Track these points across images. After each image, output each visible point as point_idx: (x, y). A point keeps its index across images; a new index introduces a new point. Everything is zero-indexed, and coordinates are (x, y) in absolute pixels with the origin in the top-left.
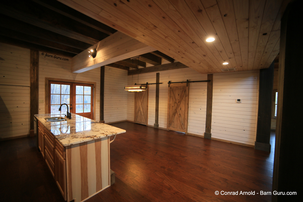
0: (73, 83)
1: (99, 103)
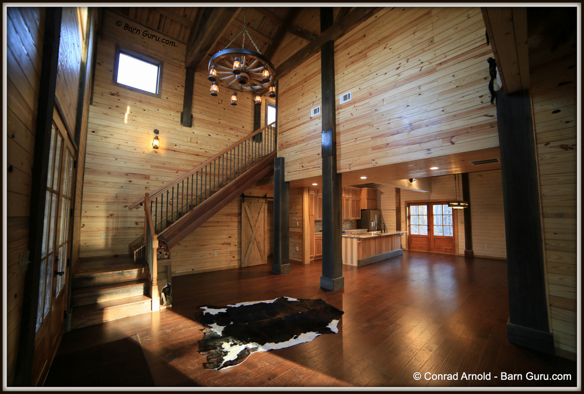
0: (429, 203)
1: (464, 225)
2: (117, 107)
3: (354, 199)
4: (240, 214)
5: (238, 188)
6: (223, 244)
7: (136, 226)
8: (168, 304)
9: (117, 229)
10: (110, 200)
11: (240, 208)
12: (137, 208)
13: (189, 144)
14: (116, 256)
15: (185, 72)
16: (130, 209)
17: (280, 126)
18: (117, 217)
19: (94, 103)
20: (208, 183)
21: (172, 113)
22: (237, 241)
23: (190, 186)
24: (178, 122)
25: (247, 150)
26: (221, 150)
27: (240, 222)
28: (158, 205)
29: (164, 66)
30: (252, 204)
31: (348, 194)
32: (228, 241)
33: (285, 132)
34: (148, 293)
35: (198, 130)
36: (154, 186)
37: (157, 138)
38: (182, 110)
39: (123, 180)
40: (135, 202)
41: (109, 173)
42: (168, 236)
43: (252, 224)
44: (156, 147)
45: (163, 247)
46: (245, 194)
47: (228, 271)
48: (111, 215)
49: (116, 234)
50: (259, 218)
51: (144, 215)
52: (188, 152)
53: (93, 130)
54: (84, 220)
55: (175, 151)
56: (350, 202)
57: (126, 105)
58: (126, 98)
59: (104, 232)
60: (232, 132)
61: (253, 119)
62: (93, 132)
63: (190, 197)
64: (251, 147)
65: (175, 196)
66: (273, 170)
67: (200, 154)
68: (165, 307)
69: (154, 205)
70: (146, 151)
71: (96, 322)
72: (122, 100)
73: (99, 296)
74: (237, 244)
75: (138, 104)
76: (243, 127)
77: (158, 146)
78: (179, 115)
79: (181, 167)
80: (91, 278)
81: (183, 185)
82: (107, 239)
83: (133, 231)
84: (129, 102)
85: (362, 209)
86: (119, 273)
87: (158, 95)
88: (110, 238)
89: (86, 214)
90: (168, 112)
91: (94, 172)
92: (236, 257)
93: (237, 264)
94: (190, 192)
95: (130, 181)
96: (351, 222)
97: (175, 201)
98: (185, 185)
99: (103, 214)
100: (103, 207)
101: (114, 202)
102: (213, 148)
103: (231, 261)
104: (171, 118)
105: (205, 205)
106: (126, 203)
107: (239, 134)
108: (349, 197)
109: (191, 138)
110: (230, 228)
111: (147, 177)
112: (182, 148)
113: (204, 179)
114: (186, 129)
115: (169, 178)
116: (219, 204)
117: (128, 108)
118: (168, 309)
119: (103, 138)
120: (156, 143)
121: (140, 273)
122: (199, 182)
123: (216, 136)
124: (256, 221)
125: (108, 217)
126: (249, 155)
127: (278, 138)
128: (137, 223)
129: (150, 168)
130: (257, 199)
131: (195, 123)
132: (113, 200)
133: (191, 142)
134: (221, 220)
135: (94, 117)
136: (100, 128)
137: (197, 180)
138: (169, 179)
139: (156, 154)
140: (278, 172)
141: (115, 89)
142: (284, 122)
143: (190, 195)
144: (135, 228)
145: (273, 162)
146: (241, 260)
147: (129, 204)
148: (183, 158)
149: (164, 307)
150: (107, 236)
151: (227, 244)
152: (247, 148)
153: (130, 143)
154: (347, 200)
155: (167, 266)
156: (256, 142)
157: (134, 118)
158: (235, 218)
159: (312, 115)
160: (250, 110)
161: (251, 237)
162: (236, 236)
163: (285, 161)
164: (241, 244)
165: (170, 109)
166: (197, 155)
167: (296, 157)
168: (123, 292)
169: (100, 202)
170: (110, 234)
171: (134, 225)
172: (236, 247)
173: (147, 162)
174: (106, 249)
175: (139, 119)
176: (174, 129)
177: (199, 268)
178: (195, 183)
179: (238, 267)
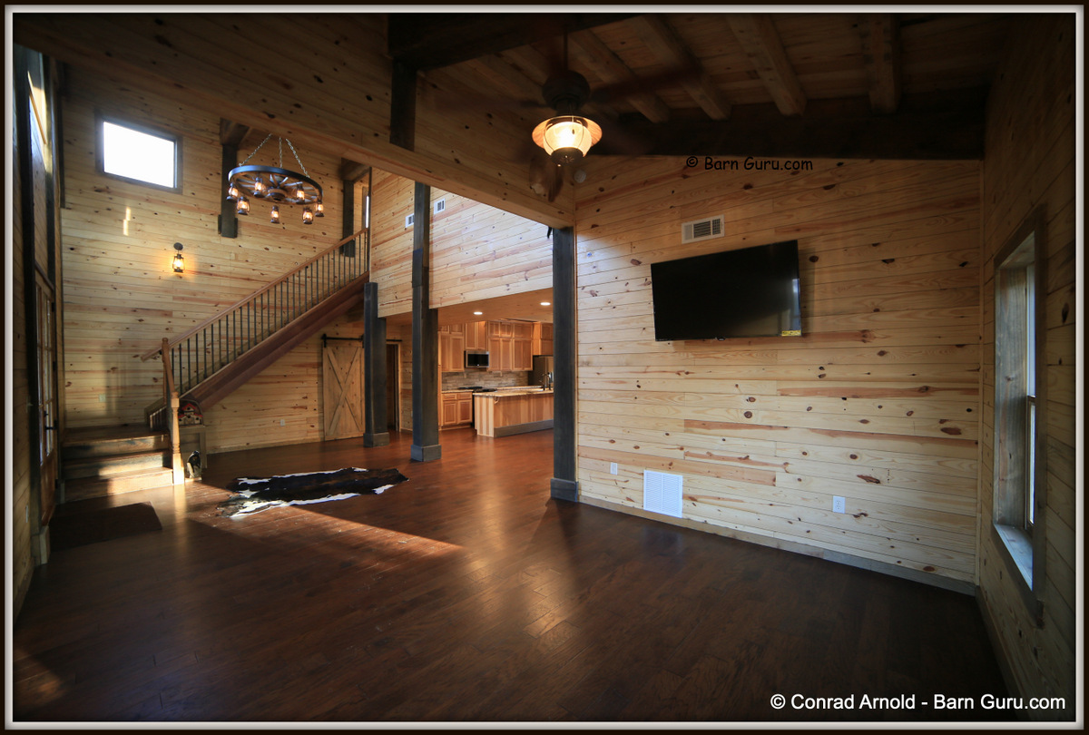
2: (109, 209)
3: (518, 339)
4: (320, 365)
5: (305, 328)
6: (295, 408)
7: (155, 384)
8: (195, 477)
9: (124, 388)
10: (109, 348)
11: (321, 355)
12: (155, 358)
13: (234, 263)
14: (126, 425)
15: (221, 151)
16: (144, 359)
17: (374, 235)
18: (124, 371)
19: (67, 205)
20: (265, 319)
21: (203, 217)
22: (316, 403)
23: (238, 325)
24: (214, 230)
25: (331, 268)
26: (287, 271)
27: (321, 376)
28: (182, 353)
29: (184, 143)
30: (341, 349)
31: (509, 332)
32: (304, 403)
33: (378, 245)
34: (168, 464)
35: (247, 242)
36: (180, 327)
37: (179, 257)
38: (219, 212)
39: (129, 319)
40: (151, 350)
41: (105, 309)
42: (200, 394)
43: (341, 379)
44: (178, 270)
45: (192, 410)
46: (328, 335)
47: (304, 447)
48: (113, 369)
49: (123, 396)
50: (353, 369)
51: (162, 368)
52: (233, 275)
53: (71, 247)
54: (68, 376)
55: (211, 275)
56: (512, 344)
57: (124, 207)
58: (124, 196)
59: (103, 392)
60: (305, 242)
61: (341, 220)
62: (72, 249)
63: (238, 341)
64: (337, 265)
65: (216, 339)
66: (363, 301)
67: (253, 278)
68: (192, 480)
69: (177, 353)
70: (164, 276)
71: (99, 495)
72: (117, 199)
73: (101, 467)
74: (316, 407)
75: (145, 205)
76: (324, 234)
77: (182, 268)
78: (216, 219)
79: (223, 298)
80: (88, 448)
81: (227, 324)
82: (108, 403)
83: (151, 390)
84: (128, 202)
85: (535, 354)
86: (128, 441)
87: (178, 190)
88: (113, 400)
89: (72, 368)
90: (196, 216)
91: (79, 308)
92: (317, 427)
93: (318, 437)
94: (238, 334)
95: (140, 320)
96: (517, 374)
97: (216, 346)
98: (231, 324)
99: (100, 367)
100: (99, 357)
101: (116, 351)
102: (273, 269)
103: (308, 432)
104: (202, 224)
105: (255, 352)
106: (136, 351)
107: (317, 244)
108: (510, 336)
109: (236, 255)
110: (305, 384)
111: (167, 314)
112: (222, 269)
113: (259, 314)
114: (229, 241)
115: (206, 314)
116: (276, 351)
117: (128, 211)
118: (196, 482)
119: (89, 258)
120: (179, 263)
121: (157, 442)
122: (252, 319)
123: (278, 250)
124: (347, 374)
125: (108, 371)
126: (335, 277)
127: (371, 253)
128: (155, 380)
129: (171, 301)
130: (348, 342)
131: (242, 230)
132: (114, 348)
133: (236, 260)
134: (290, 373)
135: (71, 226)
136: (83, 243)
137: (248, 315)
138: (203, 316)
139: (179, 280)
140: (368, 303)
141: (101, 183)
142: (378, 230)
143: (238, 338)
144: (153, 386)
145: (363, 289)
146: (323, 430)
147: (141, 353)
148: (225, 285)
149: (190, 480)
150: (108, 397)
151: (301, 407)
152: (331, 266)
153: (136, 265)
154: (507, 341)
155: (199, 434)
156: (346, 255)
157: (139, 227)
158: (313, 370)
159: (407, 225)
160: (335, 207)
161: (339, 397)
162: (316, 396)
163: (379, 288)
164: (323, 407)
165: (199, 210)
166: (248, 279)
167: (390, 284)
168: (133, 463)
169: (94, 351)
170: (114, 395)
171: (152, 383)
172: (317, 412)
173: (166, 292)
174: (109, 416)
175: (148, 228)
176: (209, 242)
177: (257, 441)
178: (245, 320)
179: (319, 440)
